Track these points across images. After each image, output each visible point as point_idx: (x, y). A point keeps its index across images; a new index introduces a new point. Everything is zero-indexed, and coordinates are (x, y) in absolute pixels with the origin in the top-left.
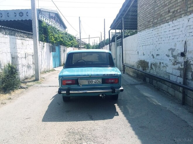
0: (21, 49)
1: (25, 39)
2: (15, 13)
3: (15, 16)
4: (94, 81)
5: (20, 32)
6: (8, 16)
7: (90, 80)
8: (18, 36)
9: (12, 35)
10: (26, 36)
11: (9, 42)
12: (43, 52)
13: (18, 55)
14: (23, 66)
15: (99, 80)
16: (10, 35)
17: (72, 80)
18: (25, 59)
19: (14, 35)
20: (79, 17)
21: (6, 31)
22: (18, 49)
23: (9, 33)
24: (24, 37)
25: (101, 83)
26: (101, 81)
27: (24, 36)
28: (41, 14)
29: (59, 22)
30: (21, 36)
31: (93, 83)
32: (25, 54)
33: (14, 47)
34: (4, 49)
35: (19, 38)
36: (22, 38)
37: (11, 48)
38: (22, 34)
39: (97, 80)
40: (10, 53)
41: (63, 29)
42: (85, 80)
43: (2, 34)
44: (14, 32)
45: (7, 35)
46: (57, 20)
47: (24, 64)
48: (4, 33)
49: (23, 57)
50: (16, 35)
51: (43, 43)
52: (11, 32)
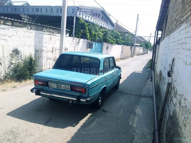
0: (47, 44)
1: (55, 34)
2: (57, 9)
3: (57, 12)
4: (63, 86)
5: (49, 28)
6: (52, 12)
7: (60, 85)
8: (46, 31)
9: (38, 30)
10: (57, 32)
11: (34, 36)
12: (76, 48)
13: (44, 49)
14: (48, 59)
15: (68, 86)
16: (36, 30)
17: (43, 81)
18: (51, 53)
19: (42, 30)
20: (138, 14)
21: (32, 26)
22: (44, 43)
23: (36, 28)
24: (53, 33)
25: (70, 89)
26: (69, 87)
27: (54, 31)
28: (80, 11)
29: (105, 19)
30: (50, 32)
31: (62, 88)
32: (52, 48)
33: (39, 41)
34: (27, 42)
35: (46, 33)
36: (50, 33)
37: (35, 42)
38: (51, 30)
39: (65, 86)
40: (33, 46)
41: (109, 26)
42: (55, 84)
43: (27, 29)
44: (41, 27)
45: (33, 30)
46: (102, 18)
47: (49, 57)
48: (29, 28)
49: (50, 51)
50: (43, 30)
51: (78, 39)
52: (38, 27)
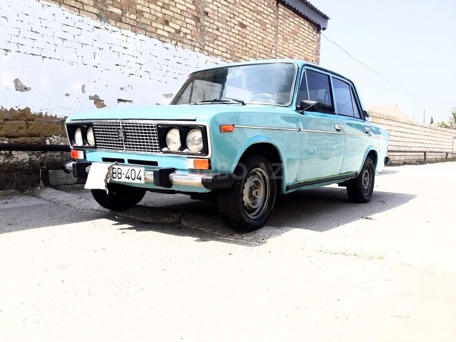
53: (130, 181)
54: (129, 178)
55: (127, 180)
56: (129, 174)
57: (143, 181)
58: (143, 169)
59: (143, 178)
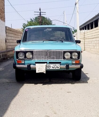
53: (54, 68)
54: (53, 68)
55: (53, 69)
56: (54, 66)
57: (59, 68)
58: (59, 65)
59: (59, 67)
